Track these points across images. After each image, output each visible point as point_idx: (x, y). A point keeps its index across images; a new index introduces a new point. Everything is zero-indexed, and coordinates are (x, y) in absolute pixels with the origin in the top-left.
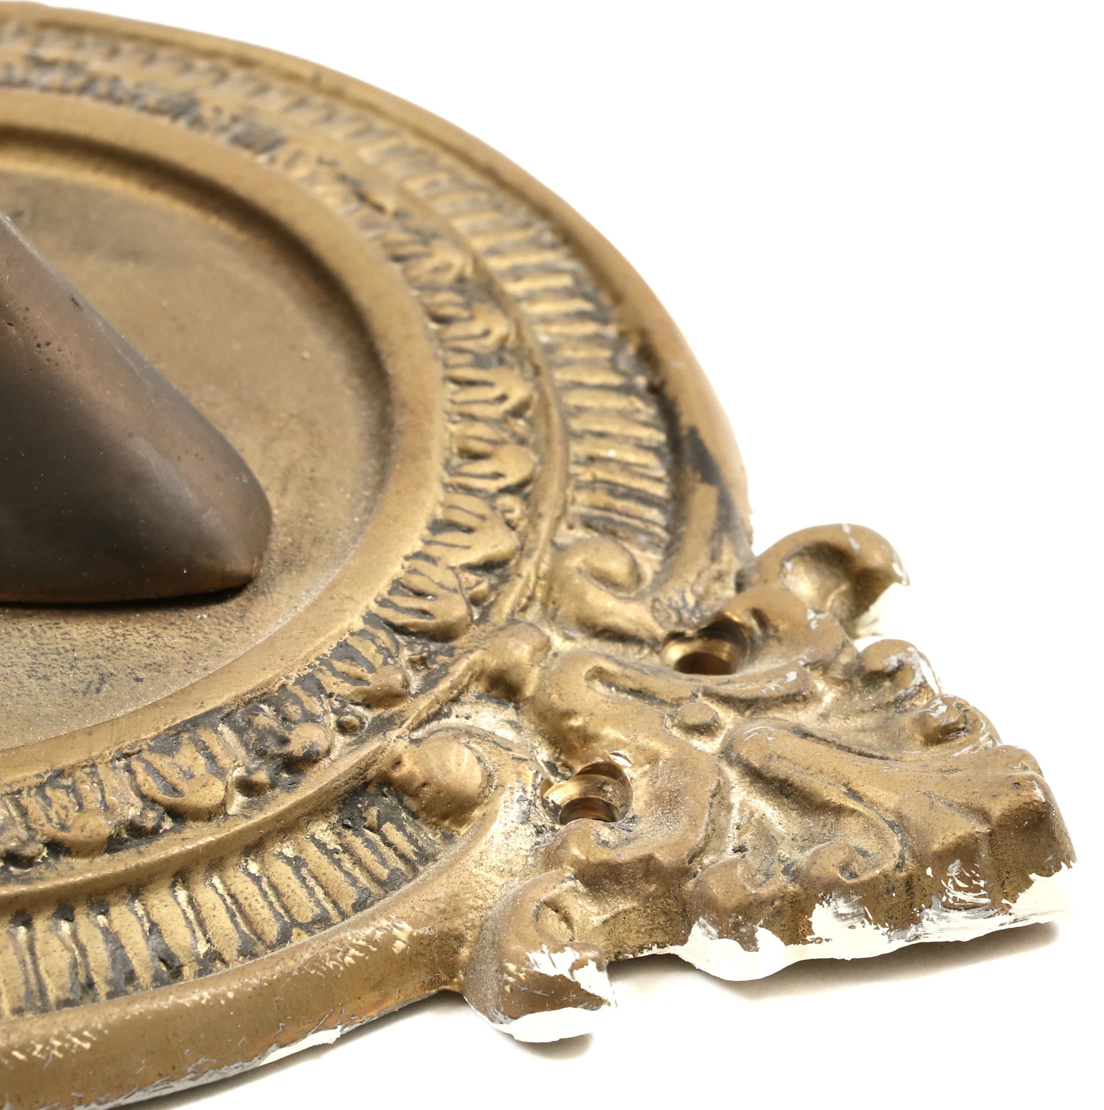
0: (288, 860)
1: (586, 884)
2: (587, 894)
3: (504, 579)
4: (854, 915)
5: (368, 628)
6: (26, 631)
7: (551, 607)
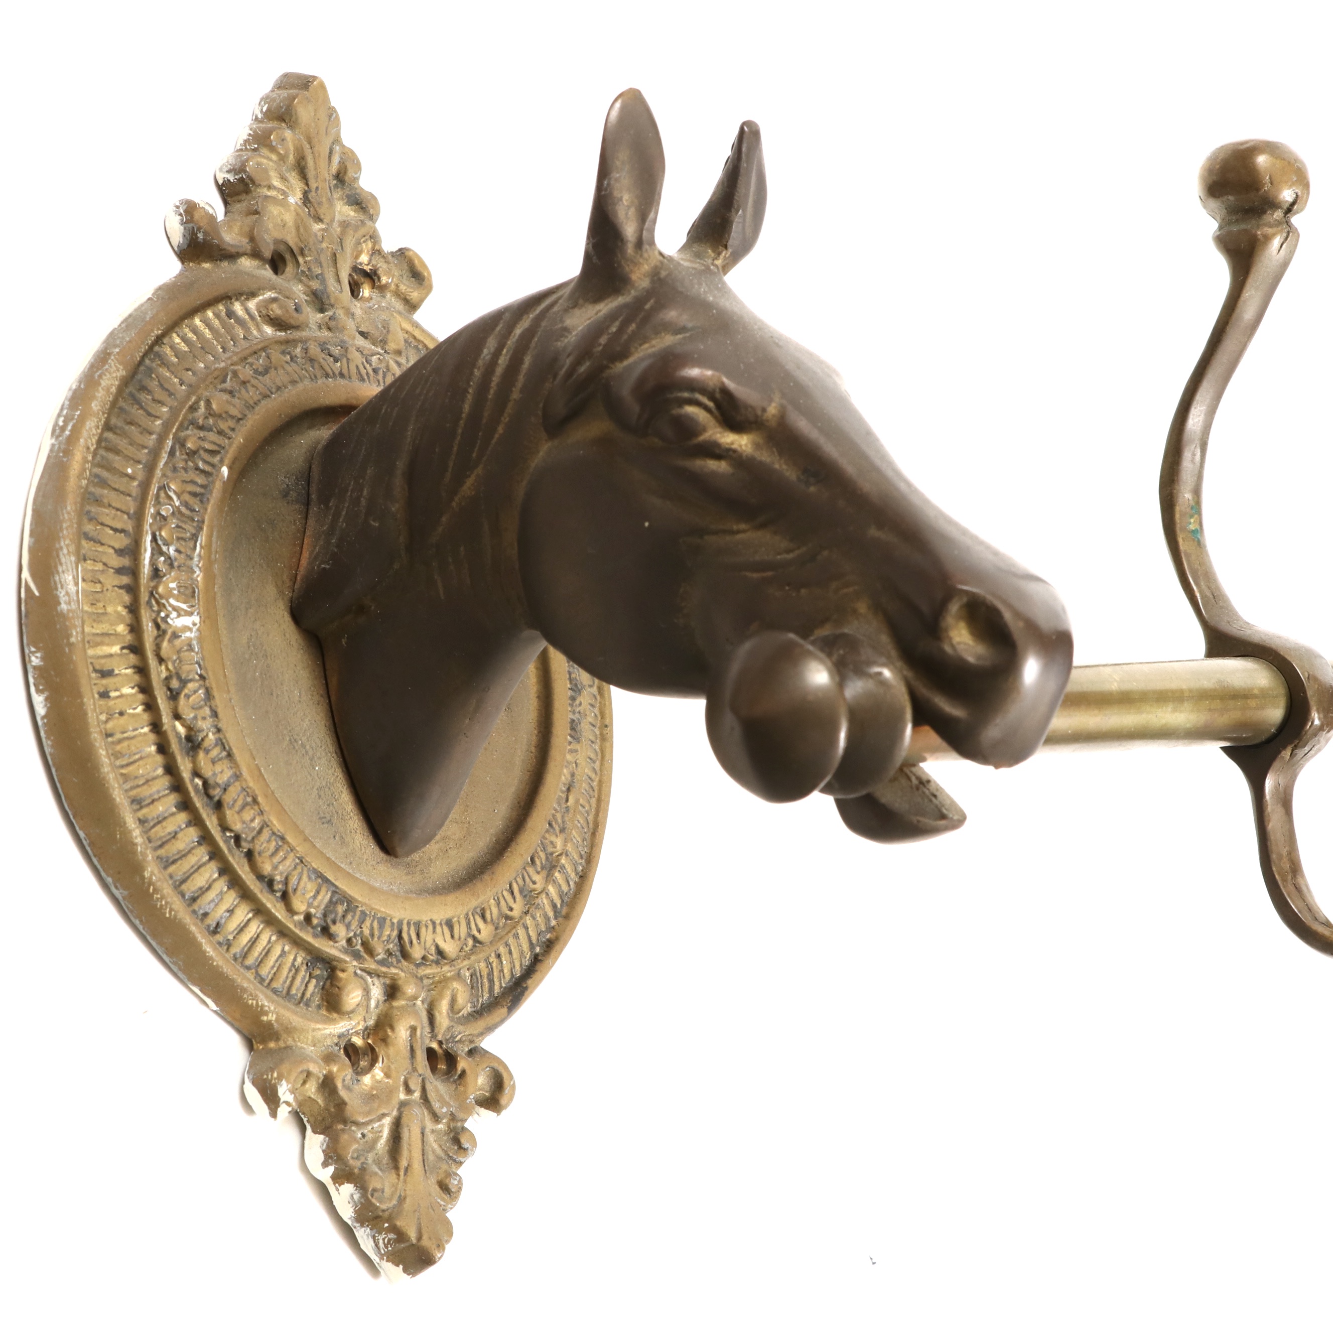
0: (283, 950)
1: (323, 1081)
2: (318, 1084)
3: (437, 963)
4: (355, 1202)
5: (396, 925)
6: (336, 774)
7: (433, 986)
